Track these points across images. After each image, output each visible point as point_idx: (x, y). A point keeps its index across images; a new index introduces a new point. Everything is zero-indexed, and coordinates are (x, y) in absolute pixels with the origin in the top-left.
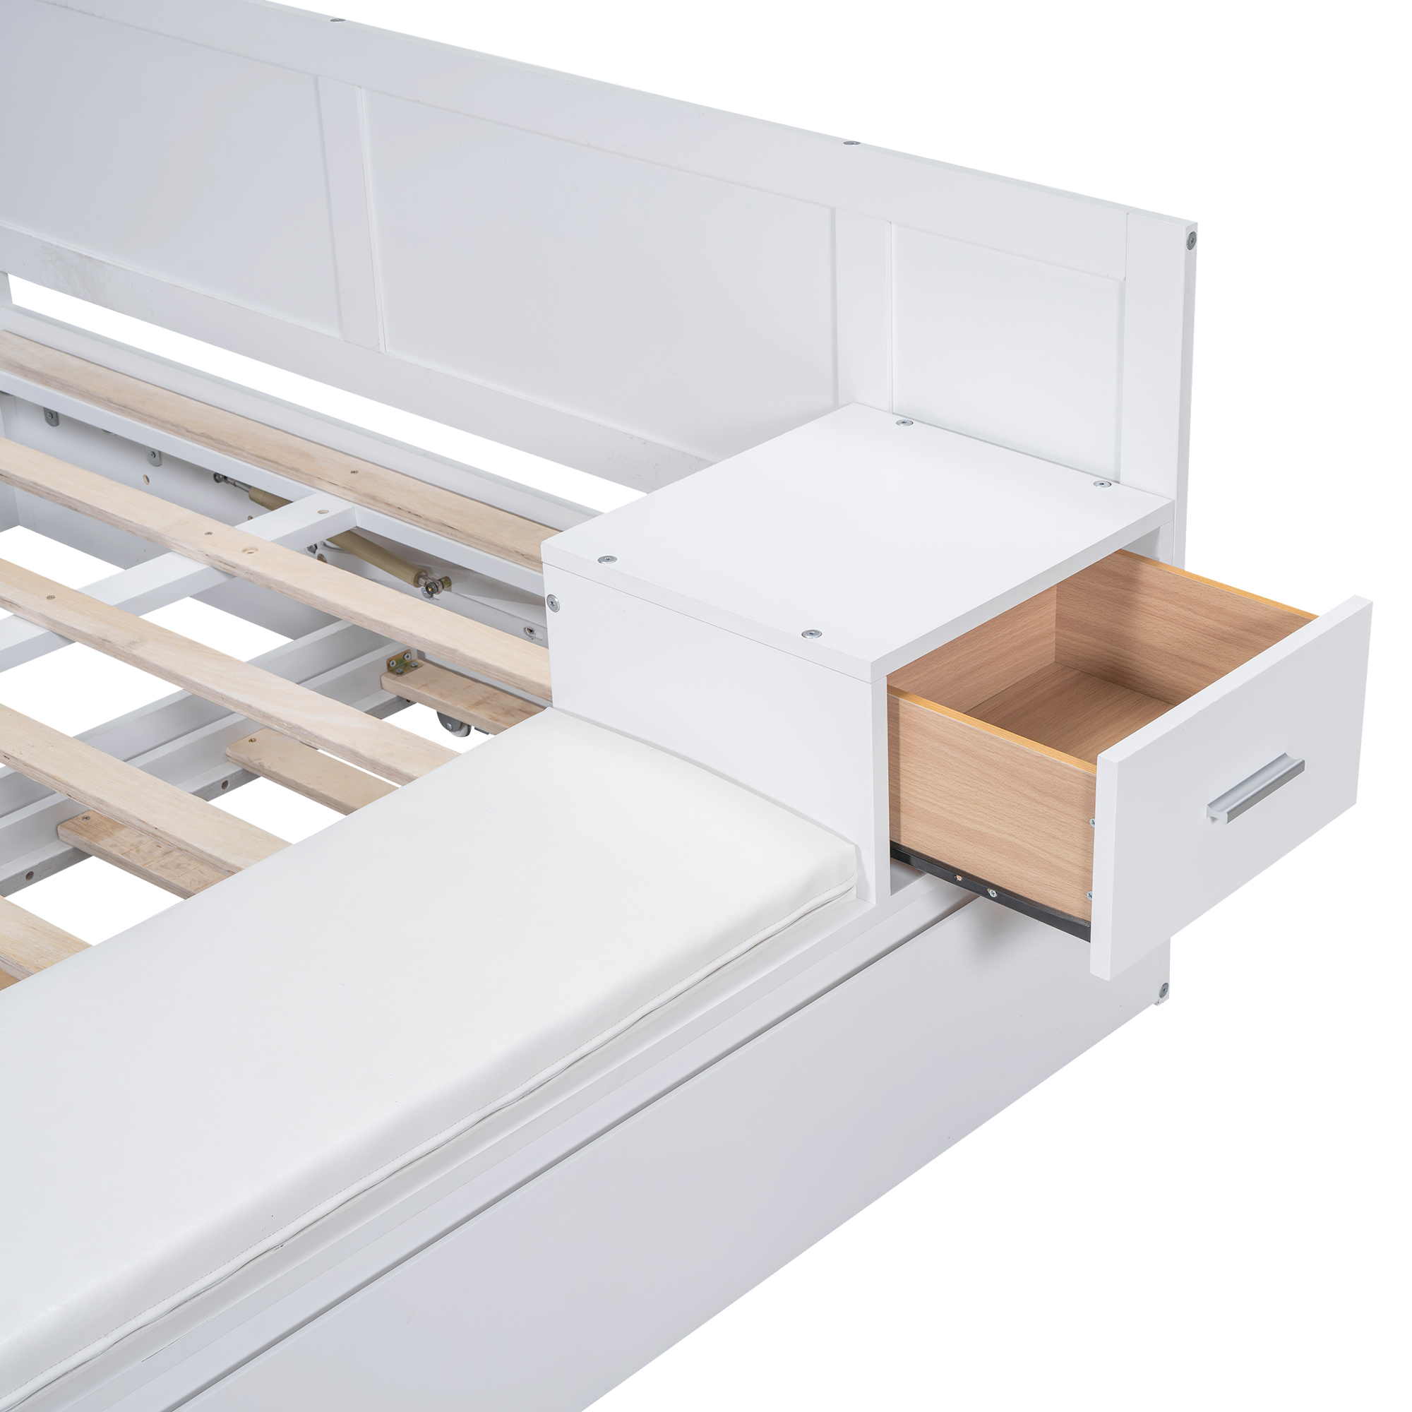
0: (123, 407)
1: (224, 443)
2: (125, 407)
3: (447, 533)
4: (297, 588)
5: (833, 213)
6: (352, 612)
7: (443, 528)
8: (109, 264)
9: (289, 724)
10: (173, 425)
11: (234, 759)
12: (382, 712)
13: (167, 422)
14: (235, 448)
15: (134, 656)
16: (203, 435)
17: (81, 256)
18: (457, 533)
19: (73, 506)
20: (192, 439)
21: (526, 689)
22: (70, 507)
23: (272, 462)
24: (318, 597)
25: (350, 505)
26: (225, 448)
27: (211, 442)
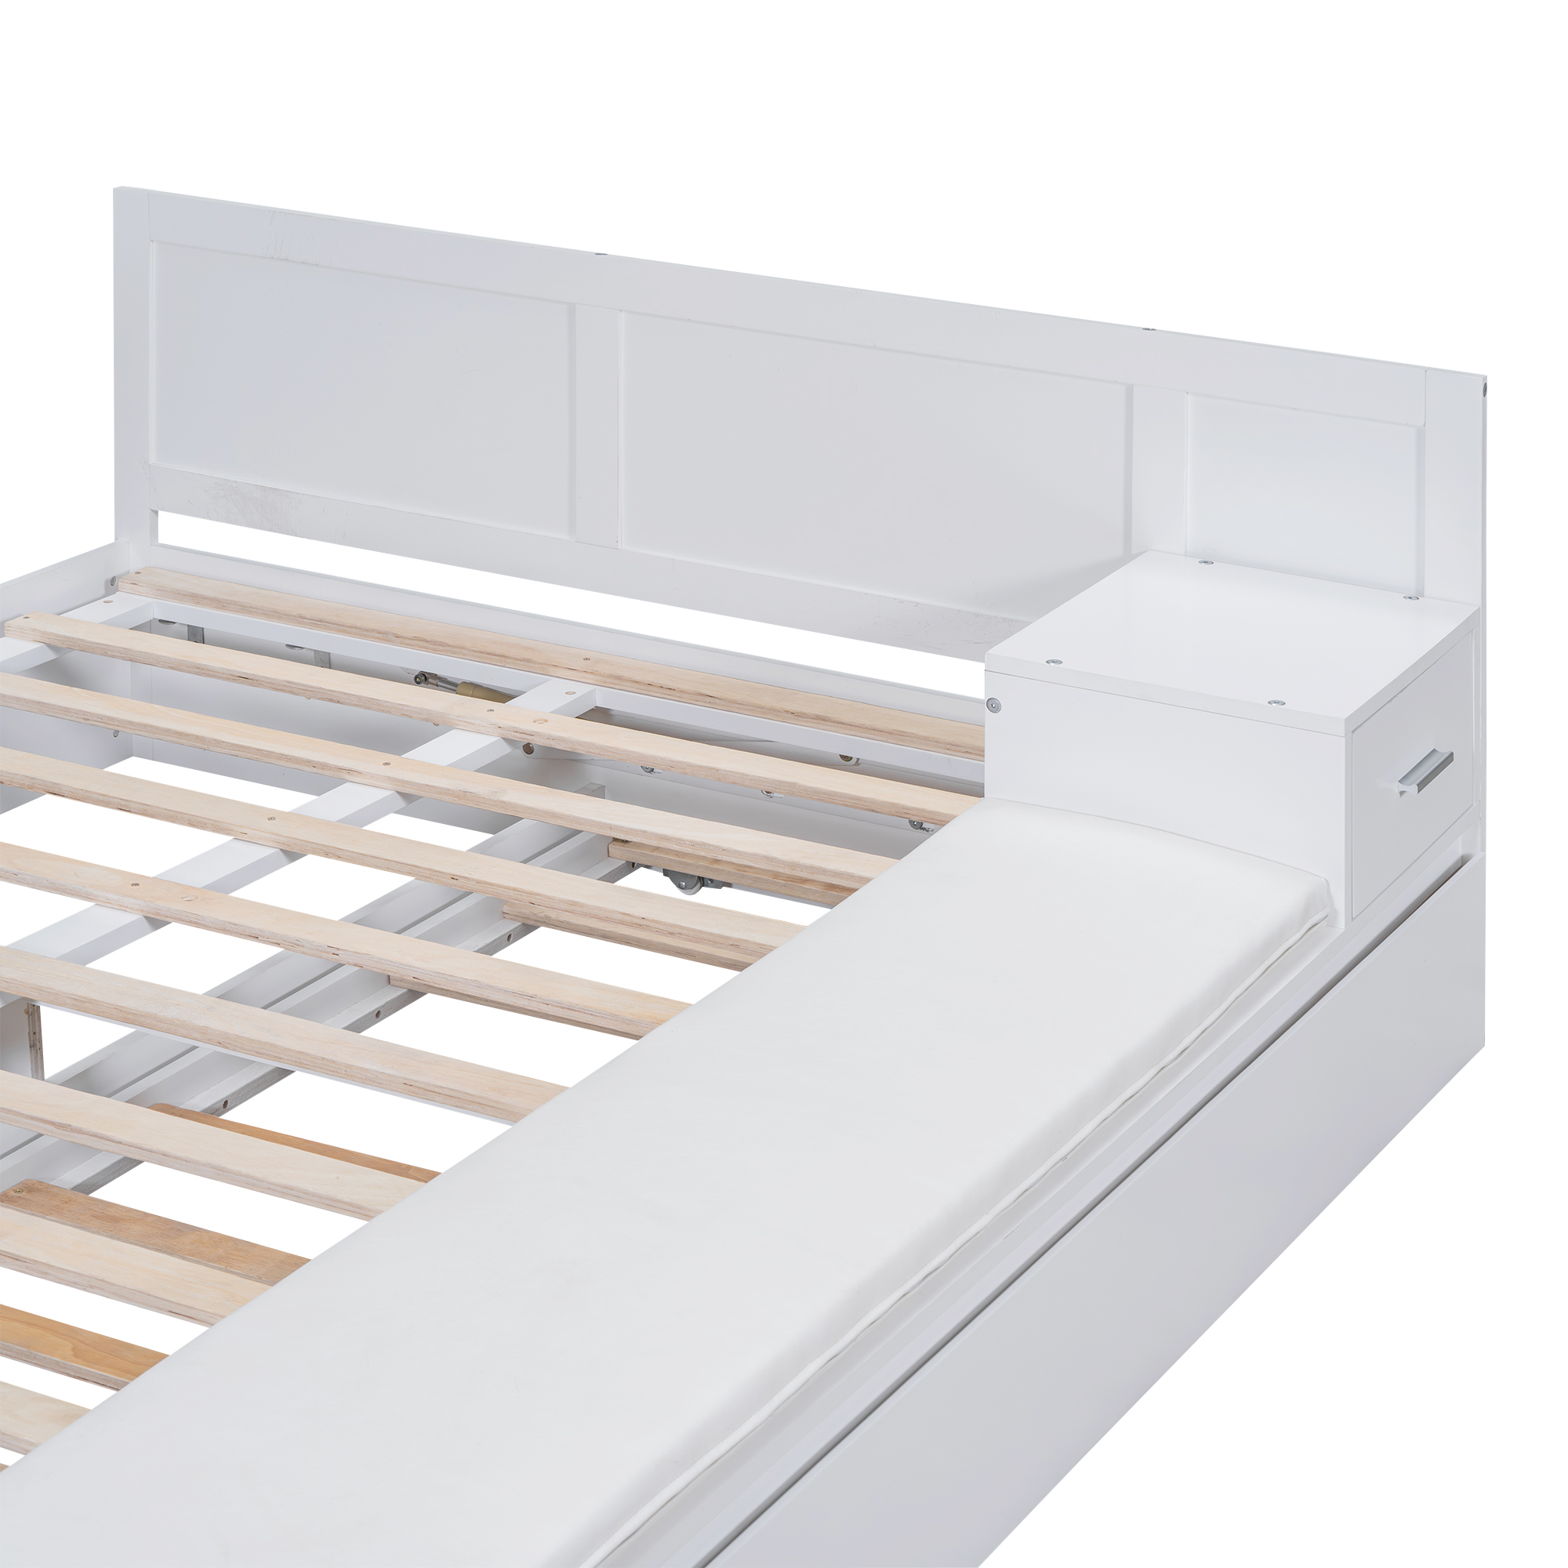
0: (318, 621)
1: (441, 644)
2: (320, 621)
3: (705, 702)
4: (608, 747)
5: (1130, 391)
6: (673, 762)
7: (700, 698)
8: (298, 493)
9: (692, 842)
10: (379, 633)
11: (513, 915)
12: (613, 877)
13: (373, 630)
14: (455, 647)
15: (503, 802)
16: (415, 638)
17: (264, 488)
18: (717, 701)
19: (335, 699)
20: (402, 644)
21: (875, 809)
22: (331, 700)
23: (499, 656)
24: (633, 752)
25: (592, 687)
26: (441, 648)
27: (425, 644)
